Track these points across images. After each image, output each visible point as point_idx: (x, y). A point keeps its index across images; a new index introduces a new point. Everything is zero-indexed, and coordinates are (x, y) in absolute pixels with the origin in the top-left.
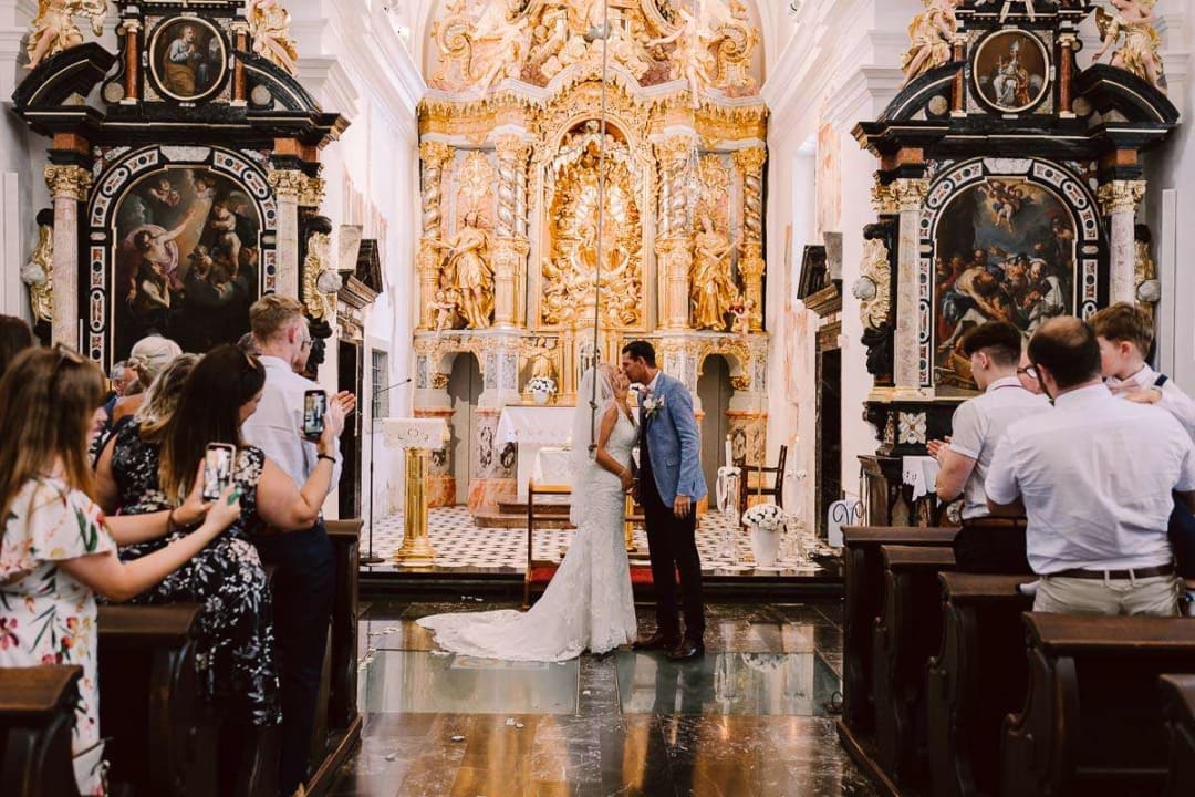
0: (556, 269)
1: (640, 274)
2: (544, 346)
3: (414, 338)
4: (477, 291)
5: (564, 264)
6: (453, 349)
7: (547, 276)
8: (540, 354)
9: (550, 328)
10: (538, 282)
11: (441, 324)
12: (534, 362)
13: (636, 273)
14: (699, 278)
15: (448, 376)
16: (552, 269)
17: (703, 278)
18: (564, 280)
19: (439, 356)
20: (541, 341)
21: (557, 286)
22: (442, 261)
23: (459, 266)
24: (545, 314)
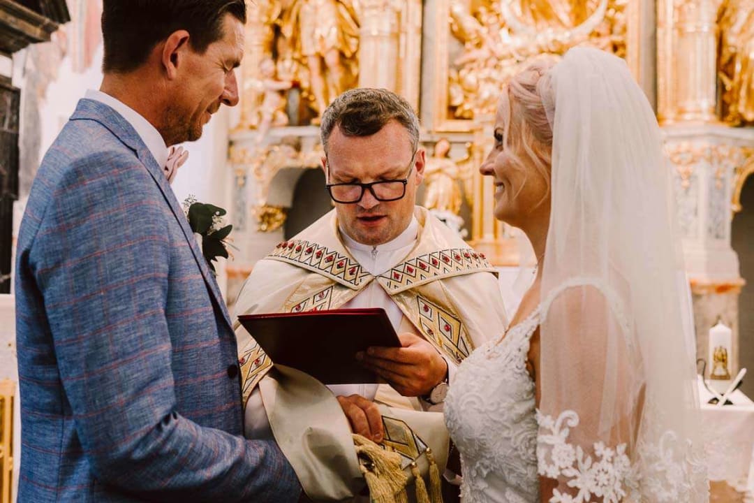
0: (477, 26)
1: (624, 30)
2: (446, 155)
3: (231, 143)
4: (332, 59)
5: (493, 20)
6: (290, 163)
7: (459, 36)
8: (439, 171)
9: (462, 126)
10: (441, 45)
11: (267, 117)
12: (428, 184)
13: (617, 29)
14: (736, 29)
15: (284, 210)
16: (470, 24)
17: (742, 31)
18: (489, 43)
19: (267, 174)
20: (442, 147)
21: (475, 54)
22: (277, 12)
23: (301, 16)
24: (456, 102)
